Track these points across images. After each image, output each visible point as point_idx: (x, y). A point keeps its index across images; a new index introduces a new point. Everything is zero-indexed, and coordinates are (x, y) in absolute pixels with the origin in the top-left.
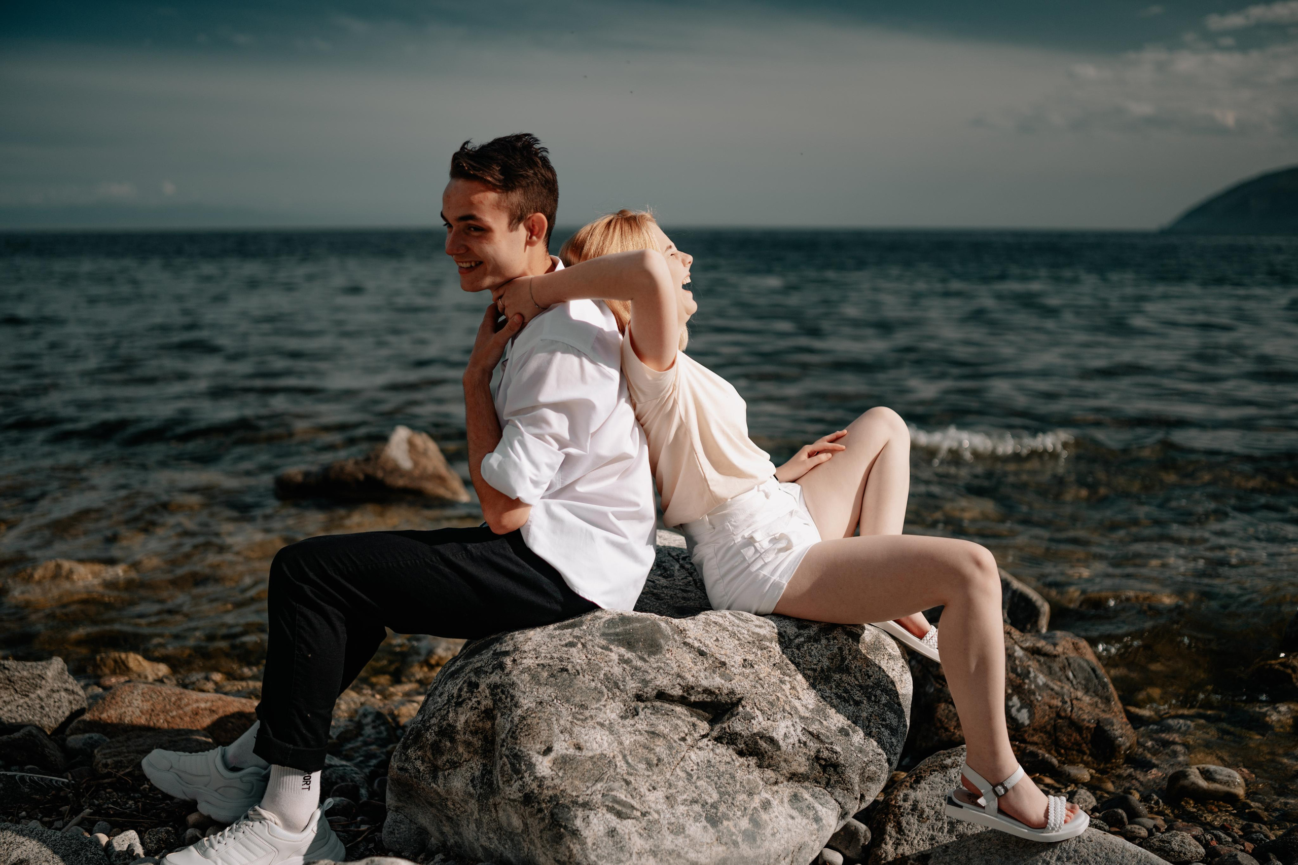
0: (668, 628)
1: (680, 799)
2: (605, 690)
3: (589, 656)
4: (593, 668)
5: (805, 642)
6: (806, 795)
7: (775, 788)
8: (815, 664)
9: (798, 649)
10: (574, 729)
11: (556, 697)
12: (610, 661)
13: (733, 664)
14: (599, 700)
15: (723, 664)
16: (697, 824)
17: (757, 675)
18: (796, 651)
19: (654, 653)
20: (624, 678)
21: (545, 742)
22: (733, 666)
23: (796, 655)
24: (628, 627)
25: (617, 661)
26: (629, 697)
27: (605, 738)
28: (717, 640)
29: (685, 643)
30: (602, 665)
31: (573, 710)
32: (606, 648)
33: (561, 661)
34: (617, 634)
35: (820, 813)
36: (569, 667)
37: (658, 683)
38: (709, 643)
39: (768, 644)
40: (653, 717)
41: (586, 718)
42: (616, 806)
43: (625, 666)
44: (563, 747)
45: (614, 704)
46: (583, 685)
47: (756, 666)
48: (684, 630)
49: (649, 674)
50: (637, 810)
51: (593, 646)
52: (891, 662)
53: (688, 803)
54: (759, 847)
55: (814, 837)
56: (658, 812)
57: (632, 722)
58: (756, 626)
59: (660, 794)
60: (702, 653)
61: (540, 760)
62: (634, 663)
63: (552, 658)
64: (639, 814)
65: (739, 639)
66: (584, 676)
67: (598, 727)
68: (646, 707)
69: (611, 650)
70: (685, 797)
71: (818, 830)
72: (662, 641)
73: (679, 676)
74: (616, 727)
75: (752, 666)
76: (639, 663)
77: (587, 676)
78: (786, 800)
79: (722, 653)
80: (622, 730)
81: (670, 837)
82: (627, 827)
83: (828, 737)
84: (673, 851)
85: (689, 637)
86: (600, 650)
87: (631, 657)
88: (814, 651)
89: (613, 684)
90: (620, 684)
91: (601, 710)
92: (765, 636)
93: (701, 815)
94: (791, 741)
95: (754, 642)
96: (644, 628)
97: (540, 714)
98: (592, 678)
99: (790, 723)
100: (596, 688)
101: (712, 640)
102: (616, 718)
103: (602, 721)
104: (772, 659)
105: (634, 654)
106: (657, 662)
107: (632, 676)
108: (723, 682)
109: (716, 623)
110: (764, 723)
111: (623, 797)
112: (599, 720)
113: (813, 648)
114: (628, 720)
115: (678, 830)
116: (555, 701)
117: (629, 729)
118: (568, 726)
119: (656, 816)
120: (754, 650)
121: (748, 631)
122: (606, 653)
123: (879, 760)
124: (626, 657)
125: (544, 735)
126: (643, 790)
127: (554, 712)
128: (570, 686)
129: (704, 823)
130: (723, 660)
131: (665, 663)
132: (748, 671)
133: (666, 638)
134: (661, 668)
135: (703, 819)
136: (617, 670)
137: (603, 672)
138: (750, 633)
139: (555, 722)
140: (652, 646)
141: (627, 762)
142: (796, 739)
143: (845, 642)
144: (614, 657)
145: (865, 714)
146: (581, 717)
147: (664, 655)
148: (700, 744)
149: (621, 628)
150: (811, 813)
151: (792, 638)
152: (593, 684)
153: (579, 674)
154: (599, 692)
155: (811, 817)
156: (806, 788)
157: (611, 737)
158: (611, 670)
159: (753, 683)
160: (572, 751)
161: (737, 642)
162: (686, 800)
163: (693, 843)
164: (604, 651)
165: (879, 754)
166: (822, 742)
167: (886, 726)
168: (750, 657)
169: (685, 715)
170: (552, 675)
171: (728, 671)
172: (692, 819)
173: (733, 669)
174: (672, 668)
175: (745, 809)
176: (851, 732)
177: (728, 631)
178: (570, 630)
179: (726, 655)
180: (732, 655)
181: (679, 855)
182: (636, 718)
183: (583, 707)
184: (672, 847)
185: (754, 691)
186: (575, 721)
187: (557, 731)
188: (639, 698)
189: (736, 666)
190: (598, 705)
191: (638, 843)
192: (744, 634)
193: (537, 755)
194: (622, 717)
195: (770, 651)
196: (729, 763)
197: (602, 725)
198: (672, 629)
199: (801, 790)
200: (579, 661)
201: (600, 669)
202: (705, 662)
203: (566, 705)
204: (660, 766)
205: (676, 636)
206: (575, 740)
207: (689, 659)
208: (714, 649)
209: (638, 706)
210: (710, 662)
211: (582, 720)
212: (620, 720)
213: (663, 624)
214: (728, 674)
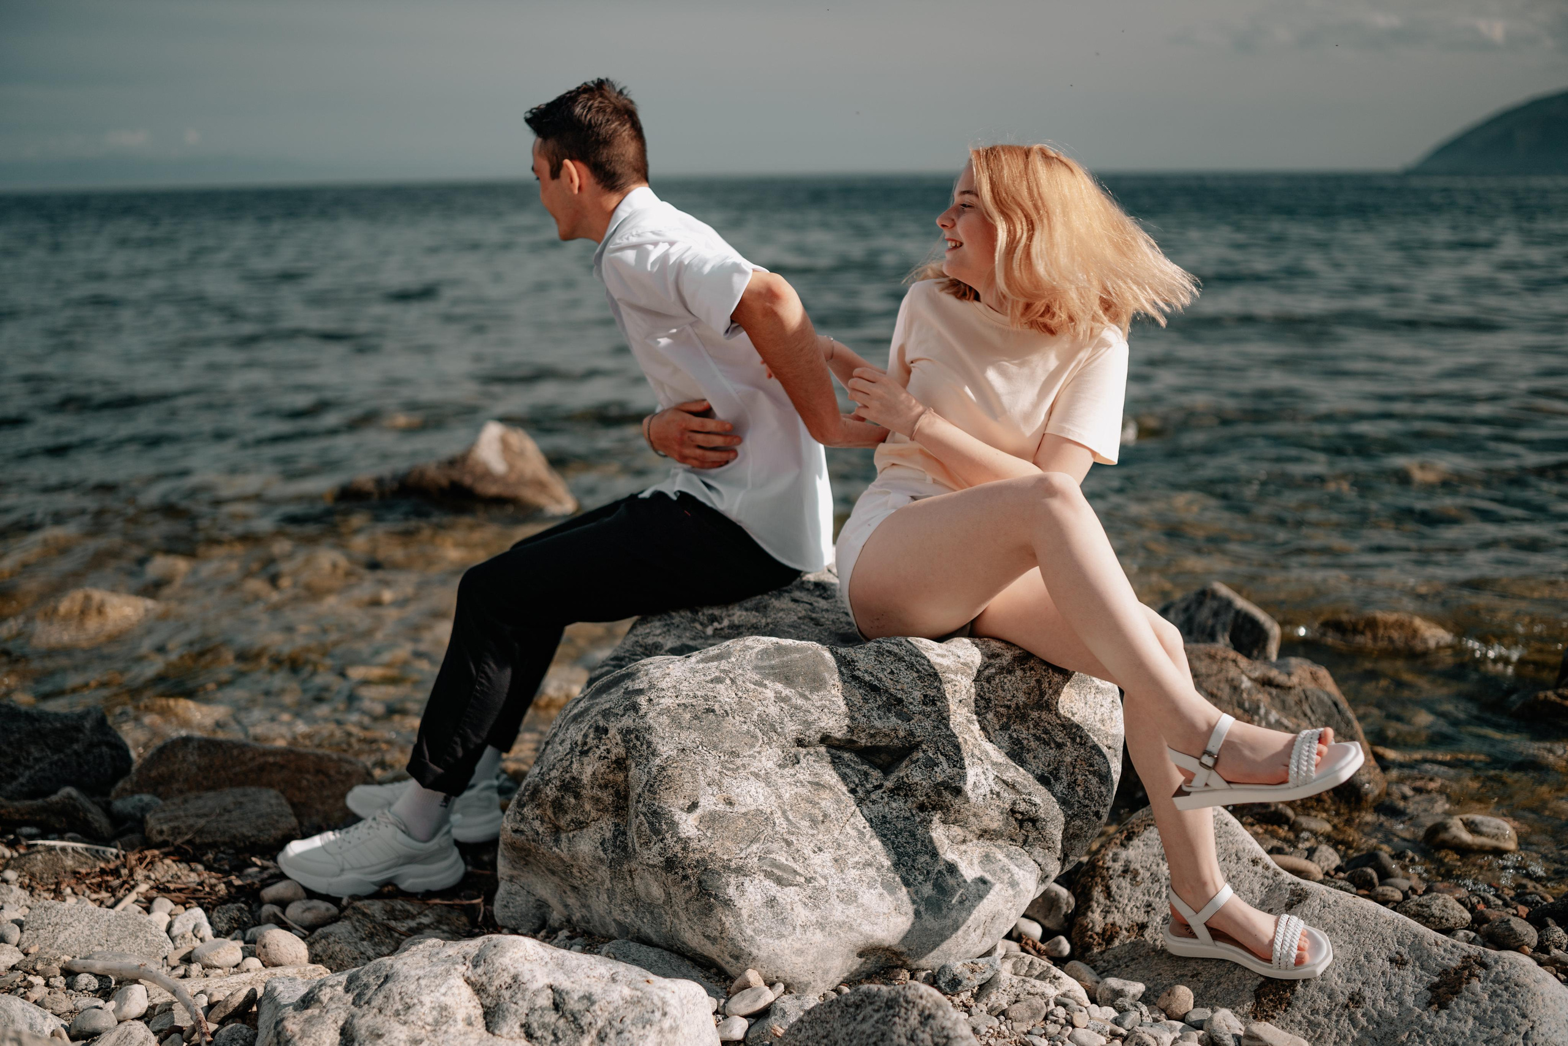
0: (834, 659)
1: (851, 861)
2: (760, 734)
3: (740, 694)
4: (744, 708)
5: (996, 674)
6: (1000, 856)
7: (963, 847)
8: (1009, 701)
9: (989, 682)
10: (724, 781)
11: (701, 743)
12: (765, 699)
13: (912, 700)
14: (752, 746)
15: (900, 701)
16: (872, 891)
17: (940, 713)
18: (986, 685)
19: (817, 689)
20: (782, 719)
21: (689, 796)
22: (911, 703)
23: (986, 690)
24: (785, 659)
25: (773, 699)
26: (788, 742)
27: (760, 790)
28: (892, 672)
29: (854, 678)
30: (756, 704)
31: (722, 758)
32: (760, 684)
33: (706, 700)
34: (772, 667)
35: (1016, 877)
36: (716, 707)
37: (823, 725)
38: (883, 677)
39: (952, 676)
40: (816, 765)
41: (738, 768)
42: (775, 871)
43: (782, 704)
44: (711, 803)
45: (770, 750)
46: (733, 729)
47: (939, 704)
48: (853, 661)
49: (812, 714)
50: (801, 875)
51: (744, 682)
52: (1100, 697)
53: (861, 866)
54: (945, 917)
55: (1010, 904)
56: (825, 878)
57: (792, 771)
58: (938, 655)
59: (827, 856)
60: (874, 689)
61: (684, 818)
62: (794, 701)
63: (695, 697)
64: (802, 880)
65: (918, 671)
66: (734, 718)
67: (752, 778)
68: (808, 753)
69: (765, 686)
70: (857, 859)
71: (1014, 897)
72: (827, 675)
73: (846, 715)
74: (774, 777)
75: (934, 704)
76: (800, 702)
77: (737, 718)
78: (976, 861)
79: (898, 688)
80: (780, 781)
81: (840, 907)
82: (788, 895)
83: (1025, 787)
84: (844, 923)
85: (858, 669)
86: (753, 686)
87: (789, 694)
88: (1008, 685)
89: (768, 726)
90: (777, 726)
91: (755, 757)
92: (948, 667)
93: (876, 881)
94: (982, 791)
95: (935, 675)
96: (803, 659)
97: (683, 764)
98: (743, 719)
99: (980, 770)
100: (748, 732)
101: (886, 673)
102: (773, 767)
103: (756, 771)
104: (957, 695)
105: (793, 691)
106: (821, 700)
107: (791, 717)
108: (900, 722)
109: (889, 652)
110: (949, 770)
111: (783, 860)
112: (752, 769)
113: (1006, 680)
114: (787, 769)
115: (849, 898)
116: (700, 747)
117: (788, 780)
118: (716, 778)
119: (823, 882)
120: (936, 684)
121: (929, 662)
122: (760, 689)
123: (1087, 813)
124: (783, 695)
125: (688, 788)
126: (807, 852)
127: (699, 761)
128: (717, 730)
129: (880, 890)
130: (899, 696)
131: (830, 701)
132: (929, 709)
133: (832, 671)
134: (826, 706)
135: (878, 885)
136: (773, 710)
137: (757, 712)
138: (931, 664)
139: (700, 773)
140: (814, 681)
141: (787, 819)
142: (988, 789)
144: (770, 694)
145: (1068, 759)
146: (731, 766)
147: (829, 691)
148: (873, 796)
149: (777, 660)
150: (1006, 877)
151: (981, 669)
152: (745, 727)
153: (728, 715)
154: (752, 737)
155: (1006, 881)
156: (1000, 847)
157: (768, 789)
158: (766, 710)
159: (935, 723)
160: (721, 807)
161: (915, 675)
162: (858, 863)
163: (867, 914)
164: (757, 687)
165: (1087, 806)
166: (1018, 792)
167: (1094, 773)
168: (931, 693)
169: (855, 762)
170: (696, 717)
171: (905, 710)
172: (865, 884)
173: (911, 707)
174: (839, 707)
175: (928, 873)
176: (1053, 781)
177: (905, 661)
178: (716, 663)
179: (902, 690)
180: (910, 690)
181: (851, 928)
182: (797, 766)
183: (734, 754)
184: (843, 918)
185: (937, 732)
186: (725, 771)
187: (703, 784)
188: (800, 743)
189: (915, 703)
190: (752, 752)
191: (802, 914)
192: (923, 664)
193: (679, 812)
194: (780, 766)
195: (955, 685)
196: (908, 818)
197: (756, 775)
198: (838, 661)
199: (994, 849)
200: (727, 700)
201: (753, 708)
202: (878, 699)
203: (714, 753)
204: (827, 824)
205: (842, 669)
206: (725, 794)
207: (859, 696)
208: (889, 684)
209: (799, 752)
210: (884, 699)
211: (732, 770)
212: (778, 770)
213: (827, 654)
214: (906, 713)
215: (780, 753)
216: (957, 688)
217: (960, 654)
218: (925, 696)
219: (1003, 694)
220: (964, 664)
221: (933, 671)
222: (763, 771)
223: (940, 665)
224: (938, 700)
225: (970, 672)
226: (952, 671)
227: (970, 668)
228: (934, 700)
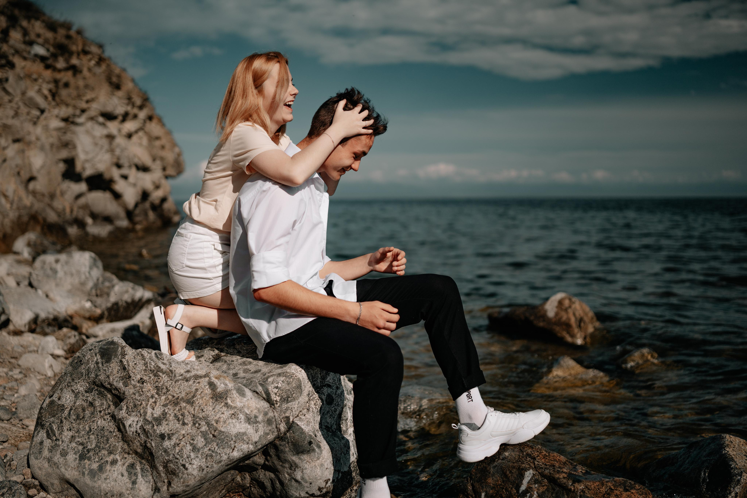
0: (120, 351)
1: (77, 439)
2: (84, 375)
5: (181, 380)
6: (138, 468)
7: (126, 456)
8: (177, 394)
9: (175, 382)
10: (64, 390)
12: (93, 361)
13: (134, 378)
14: (79, 379)
15: (130, 377)
16: (74, 456)
17: (142, 388)
18: (174, 383)
19: (108, 363)
20: (92, 371)
21: (54, 392)
22: (133, 380)
23: (172, 386)
25: (95, 362)
26: (91, 382)
27: (71, 398)
28: (136, 364)
29: (121, 361)
30: (90, 362)
31: (70, 381)
32: (96, 355)
33: (84, 357)
34: (104, 349)
35: (138, 480)
36: (83, 360)
37: (100, 377)
38: (131, 364)
39: (161, 374)
40: (97, 396)
41: (70, 386)
42: (50, 431)
43: (96, 365)
44: (56, 397)
45: (83, 383)
46: (80, 370)
47: (145, 384)
49: (100, 372)
50: (55, 436)
51: (94, 352)
52: (225, 409)
53: (78, 443)
54: (95, 482)
55: (128, 492)
56: (62, 441)
57: (88, 395)
58: (163, 363)
59: (71, 434)
60: (124, 369)
61: (47, 400)
62: (99, 365)
63: (83, 354)
64: (55, 438)
65: (147, 367)
66: (83, 366)
68: (97, 390)
70: (79, 440)
71: (131, 489)
72: (114, 357)
73: (108, 376)
74: (80, 395)
75: (143, 384)
78: (126, 465)
79: (133, 371)
80: (81, 397)
81: (58, 456)
82: (48, 443)
83: (151, 436)
84: (56, 463)
88: (182, 387)
89: (88, 372)
90: (90, 374)
91: (77, 384)
92: (162, 370)
93: (79, 452)
94: (132, 429)
95: (154, 371)
96: (113, 348)
98: (85, 367)
99: (137, 419)
100: (82, 373)
101: (133, 363)
102: (83, 390)
103: (74, 389)
104: (157, 383)
105: (101, 360)
106: (106, 367)
107: (95, 371)
108: (122, 386)
109: (142, 355)
110: (124, 414)
111: (55, 428)
112: (73, 388)
113: (183, 384)
114: (87, 393)
115: (64, 454)
116: (69, 374)
117: (84, 398)
118: (63, 388)
119: (60, 443)
120: (150, 375)
121: (155, 364)
122: (95, 356)
123: (177, 463)
124: (98, 361)
126: (65, 428)
128: (77, 369)
129: (77, 457)
130: (131, 375)
131: (108, 368)
132: (138, 385)
133: (116, 356)
134: (105, 370)
135: (78, 454)
136: (92, 366)
137: (89, 366)
138: (155, 366)
140: (109, 358)
141: (69, 413)
142: (135, 430)
143: (203, 387)
144: (95, 359)
145: (183, 432)
146: (69, 384)
147: (110, 364)
148: (105, 417)
149: (107, 346)
150: (134, 478)
151: (177, 375)
152: (83, 371)
154: (82, 375)
155: (132, 480)
156: (141, 463)
157: (74, 398)
159: (135, 392)
161: (144, 368)
162: (78, 441)
163: (66, 464)
165: (177, 459)
166: (148, 437)
167: (191, 444)
168: (145, 378)
169: (110, 400)
170: (77, 362)
171: (129, 382)
172: (74, 452)
174: (109, 372)
175: (102, 459)
176: (166, 438)
177: (145, 361)
179: (134, 373)
180: (137, 374)
181: (58, 467)
182: (91, 393)
183: (73, 380)
184: (57, 461)
185: (133, 396)
187: (60, 388)
188: (94, 383)
189: (135, 380)
190: (78, 381)
191: (46, 453)
192: (152, 365)
194: (86, 391)
195: (159, 379)
196: (111, 432)
197: (73, 391)
198: (121, 353)
199: (138, 464)
200: (87, 358)
201: (89, 364)
202: (122, 373)
203: (70, 378)
204: (82, 421)
205: (120, 356)
206: (61, 395)
208: (131, 368)
209: (94, 388)
210: (125, 374)
211: (68, 386)
212: (84, 392)
213: (120, 349)
214: (128, 383)
215: (88, 386)
218: (141, 379)
219: (176, 389)
220: (171, 371)
221: (154, 369)
222: (77, 391)
223: (160, 367)
224: (146, 383)
225: (171, 375)
226: (162, 372)
227: (172, 373)
228: (144, 382)
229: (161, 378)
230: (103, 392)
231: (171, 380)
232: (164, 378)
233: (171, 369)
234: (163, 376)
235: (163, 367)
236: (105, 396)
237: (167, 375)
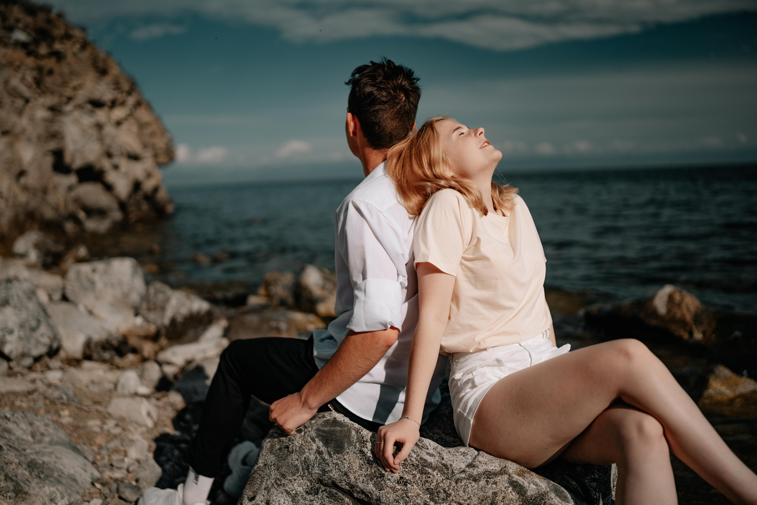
0: (355, 437)
2: (301, 469)
3: (303, 442)
4: (301, 450)
5: (464, 478)
8: (464, 500)
9: (456, 483)
10: (271, 490)
11: (274, 464)
12: (311, 449)
13: (390, 478)
14: (294, 475)
15: (382, 476)
17: (406, 492)
18: (454, 484)
19: (338, 453)
20: (314, 464)
21: (255, 492)
22: (389, 480)
23: (452, 487)
24: (332, 428)
25: (315, 450)
26: (314, 479)
27: (286, 502)
29: (361, 452)
30: (306, 451)
31: (278, 476)
32: (313, 440)
33: (289, 441)
34: (324, 431)
37: (331, 475)
39: (430, 471)
40: (327, 500)
41: (281, 485)
43: (318, 455)
44: (260, 500)
45: (302, 481)
46: (291, 461)
47: (409, 486)
49: (329, 466)
51: (308, 436)
57: (312, 498)
58: (428, 454)
61: (246, 503)
62: (324, 455)
66: (294, 456)
68: (325, 490)
69: (314, 441)
72: (347, 445)
73: (346, 474)
74: (299, 498)
75: (405, 485)
76: (327, 457)
77: (296, 456)
80: (302, 501)
85: (367, 447)
86: (310, 440)
87: (323, 450)
88: (470, 489)
89: (307, 465)
90: (310, 468)
91: (291, 482)
92: (431, 463)
95: (417, 466)
96: (341, 431)
97: (261, 473)
98: (298, 458)
100: (296, 466)
102: (302, 491)
103: (289, 490)
104: (427, 484)
105: (326, 449)
106: (337, 460)
107: (319, 464)
108: (374, 489)
112: (287, 488)
113: (469, 485)
114: (310, 496)
116: (273, 466)
117: (307, 502)
118: (269, 487)
120: (414, 472)
121: (418, 456)
122: (312, 443)
124: (320, 450)
125: (257, 486)
127: (268, 474)
128: (284, 460)
131: (342, 461)
132: (399, 487)
133: (350, 443)
134: (338, 464)
136: (312, 457)
137: (305, 456)
138: (418, 458)
139: (265, 481)
140: (339, 447)
143: (503, 489)
144: (314, 447)
146: (279, 482)
147: (344, 456)
149: (328, 428)
151: (456, 472)
152: (297, 462)
153: (292, 453)
154: (297, 470)
157: (291, 503)
158: (309, 456)
159: (397, 498)
160: (263, 504)
164: (311, 441)
168: (407, 477)
170: (280, 449)
171: (383, 482)
173: (388, 481)
174: (344, 467)
182: (316, 496)
183: (283, 476)
186: (275, 484)
187: (263, 487)
188: (320, 481)
189: (392, 480)
190: (292, 478)
192: (412, 457)
193: (246, 499)
194: (307, 493)
195: (429, 477)
197: (288, 493)
198: (357, 439)
200: (297, 444)
201: (304, 453)
202: (369, 470)
203: (276, 472)
205: (357, 444)
206: (268, 497)
207: (358, 464)
209: (320, 488)
210: (373, 471)
211: (279, 485)
212: (304, 494)
213: (353, 433)
214: (382, 484)
215: (309, 484)
216: (429, 480)
217: (445, 457)
218: (401, 478)
219: (461, 493)
220: (445, 466)
221: (417, 463)
222: (294, 492)
223: (425, 460)
224: (410, 484)
225: (446, 472)
226: (432, 467)
227: (447, 469)
228: (406, 482)
229: (431, 476)
230: (336, 494)
231: (447, 478)
232: (437, 476)
233: (443, 462)
234: (435, 473)
235: (430, 459)
236: (341, 500)
237: (439, 471)
